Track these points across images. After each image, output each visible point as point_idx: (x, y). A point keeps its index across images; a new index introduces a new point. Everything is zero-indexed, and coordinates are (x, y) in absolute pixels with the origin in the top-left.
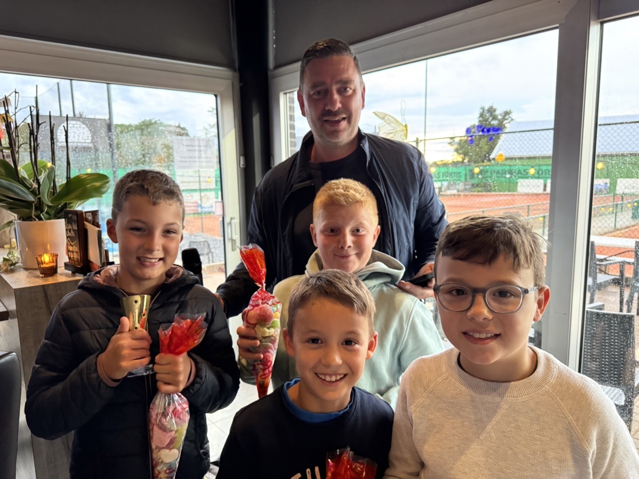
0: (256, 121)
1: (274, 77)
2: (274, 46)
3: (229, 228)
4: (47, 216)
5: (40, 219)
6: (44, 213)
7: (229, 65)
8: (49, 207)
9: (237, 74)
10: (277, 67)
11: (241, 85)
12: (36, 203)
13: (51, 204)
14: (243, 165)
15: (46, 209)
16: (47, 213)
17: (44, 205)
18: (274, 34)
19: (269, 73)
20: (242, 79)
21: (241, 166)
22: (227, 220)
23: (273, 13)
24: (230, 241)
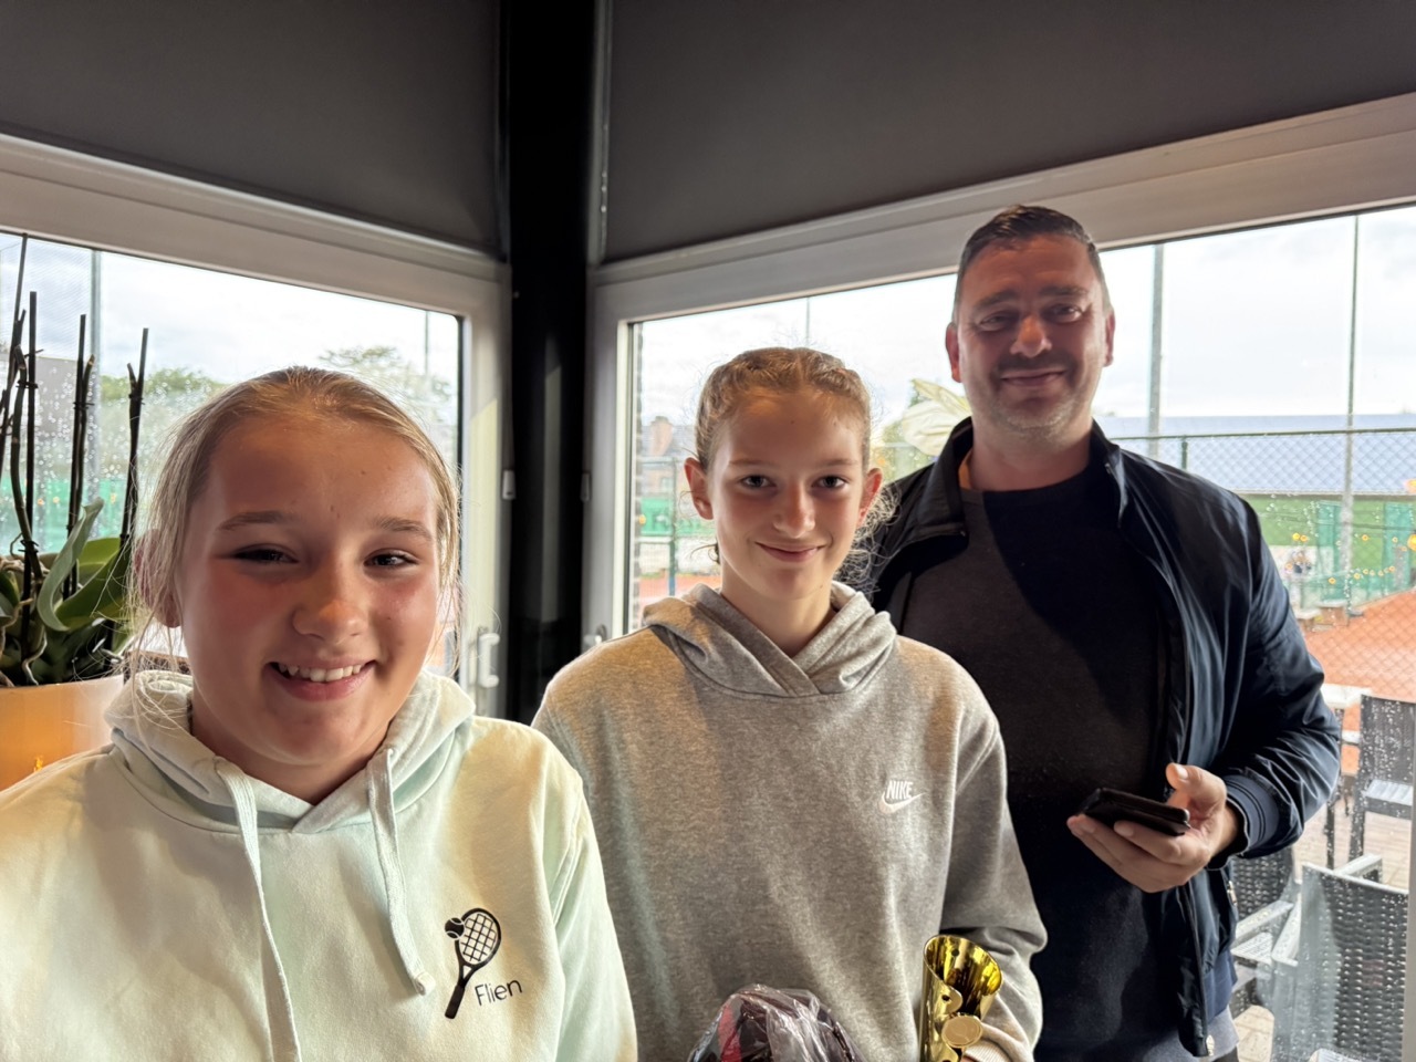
0: (552, 384)
1: (604, 283)
2: (604, 209)
3: (473, 654)
4: (42, 666)
5: (21, 680)
6: (35, 658)
7: (489, 246)
8: (53, 635)
9: (507, 270)
10: (610, 259)
11: (517, 295)
12: (12, 623)
13: (63, 628)
14: (509, 493)
15: (46, 644)
16: (45, 657)
17: (43, 628)
18: (606, 181)
19: (590, 273)
20: (517, 283)
21: (505, 496)
22: (468, 635)
23: (603, 131)
24: (473, 689)
